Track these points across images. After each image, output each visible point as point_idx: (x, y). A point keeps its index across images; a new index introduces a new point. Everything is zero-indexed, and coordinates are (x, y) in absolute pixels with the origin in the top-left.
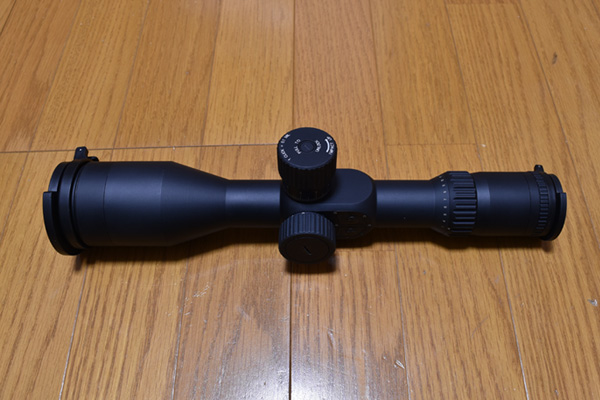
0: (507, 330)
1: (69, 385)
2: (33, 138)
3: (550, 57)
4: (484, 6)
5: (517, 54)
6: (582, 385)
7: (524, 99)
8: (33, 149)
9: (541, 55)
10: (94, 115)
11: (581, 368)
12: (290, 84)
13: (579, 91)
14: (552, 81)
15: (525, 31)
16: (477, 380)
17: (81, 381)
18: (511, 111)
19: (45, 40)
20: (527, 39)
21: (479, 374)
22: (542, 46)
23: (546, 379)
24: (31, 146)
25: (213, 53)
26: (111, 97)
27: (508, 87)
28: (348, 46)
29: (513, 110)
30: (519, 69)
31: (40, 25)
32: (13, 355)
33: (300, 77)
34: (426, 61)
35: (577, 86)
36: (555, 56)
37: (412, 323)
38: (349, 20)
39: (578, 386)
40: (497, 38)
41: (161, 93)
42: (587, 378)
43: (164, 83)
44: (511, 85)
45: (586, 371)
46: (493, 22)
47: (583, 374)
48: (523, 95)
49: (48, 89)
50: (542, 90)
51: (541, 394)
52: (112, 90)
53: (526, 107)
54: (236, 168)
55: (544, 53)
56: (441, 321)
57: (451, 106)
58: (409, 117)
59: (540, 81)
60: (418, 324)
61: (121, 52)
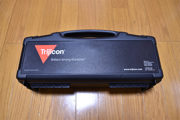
3: (134, 22)
4: (121, 9)
5: (127, 21)
9: (132, 21)
15: (129, 15)
19: (23, 16)
20: (129, 17)
22: (132, 19)
25: (60, 20)
28: (90, 19)
30: (127, 25)
31: (21, 12)
34: (107, 22)
35: (139, 29)
36: (135, 21)
38: (90, 12)
40: (122, 17)
41: (49, 30)
44: (124, 28)
46: (122, 13)
49: (24, 28)
50: (131, 29)
55: (133, 21)
59: (131, 28)
61: (40, 19)
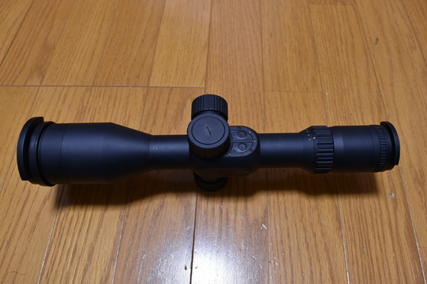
0: (334, 209)
1: (56, 230)
2: (43, 78)
6: (380, 246)
7: (355, 66)
8: (43, 84)
10: (82, 65)
11: (381, 236)
12: (206, 51)
13: (391, 62)
14: (374, 55)
16: (313, 239)
17: (64, 227)
18: (346, 73)
21: (315, 236)
23: (357, 241)
24: (41, 83)
26: (93, 54)
27: (345, 58)
29: (348, 72)
32: (23, 209)
33: (213, 46)
37: (274, 202)
39: (378, 247)
42: (384, 242)
43: (127, 48)
45: (384, 238)
47: (382, 239)
48: (354, 63)
51: (354, 250)
52: (94, 50)
53: (356, 71)
54: (168, 101)
56: (292, 202)
57: (308, 68)
58: (281, 74)
60: (278, 202)
